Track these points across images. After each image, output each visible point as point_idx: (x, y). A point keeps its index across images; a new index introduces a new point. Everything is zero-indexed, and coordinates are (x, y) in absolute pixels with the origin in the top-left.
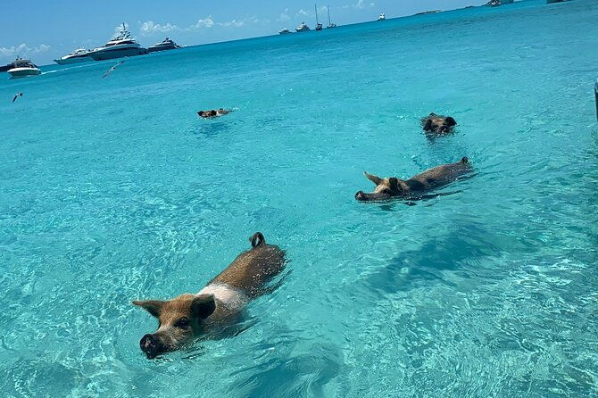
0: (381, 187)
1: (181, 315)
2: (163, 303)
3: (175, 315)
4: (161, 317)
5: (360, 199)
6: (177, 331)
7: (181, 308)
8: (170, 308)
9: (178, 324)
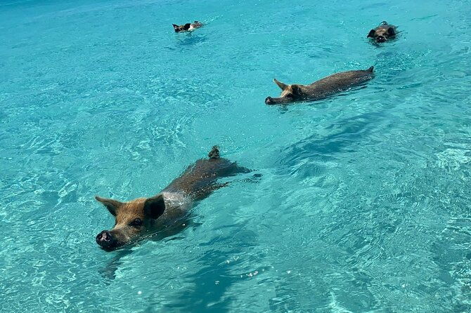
0: (286, 92)
1: (135, 216)
2: (121, 204)
3: (129, 216)
4: (118, 217)
5: (269, 103)
6: (132, 230)
7: (135, 209)
8: (126, 209)
9: (133, 223)
